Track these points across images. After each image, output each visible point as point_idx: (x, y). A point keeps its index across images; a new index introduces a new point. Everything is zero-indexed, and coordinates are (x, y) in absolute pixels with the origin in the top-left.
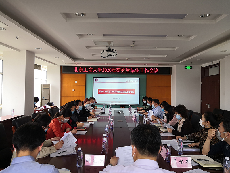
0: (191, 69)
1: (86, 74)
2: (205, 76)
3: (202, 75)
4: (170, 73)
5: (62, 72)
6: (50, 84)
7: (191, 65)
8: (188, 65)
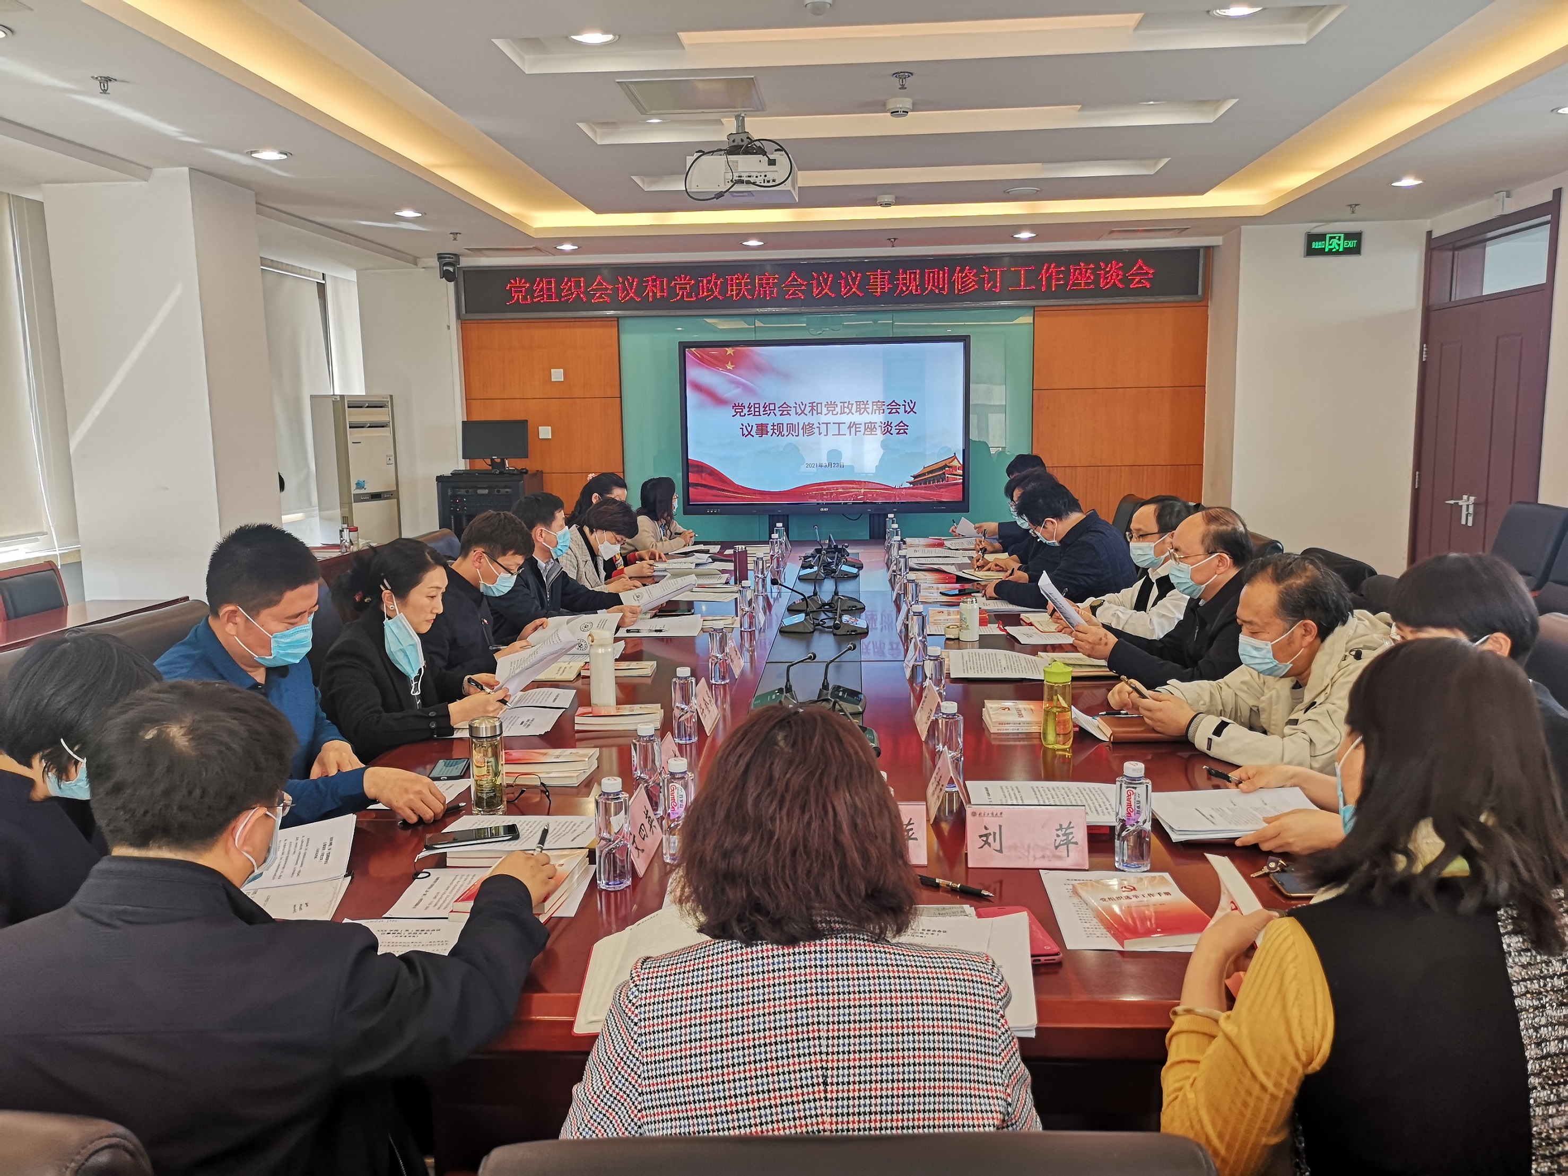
0: (1356, 251)
1: (621, 321)
2: (1453, 299)
3: (1433, 292)
4: (1200, 293)
5: (464, 312)
6: (391, 396)
7: (1353, 227)
8: (1332, 224)
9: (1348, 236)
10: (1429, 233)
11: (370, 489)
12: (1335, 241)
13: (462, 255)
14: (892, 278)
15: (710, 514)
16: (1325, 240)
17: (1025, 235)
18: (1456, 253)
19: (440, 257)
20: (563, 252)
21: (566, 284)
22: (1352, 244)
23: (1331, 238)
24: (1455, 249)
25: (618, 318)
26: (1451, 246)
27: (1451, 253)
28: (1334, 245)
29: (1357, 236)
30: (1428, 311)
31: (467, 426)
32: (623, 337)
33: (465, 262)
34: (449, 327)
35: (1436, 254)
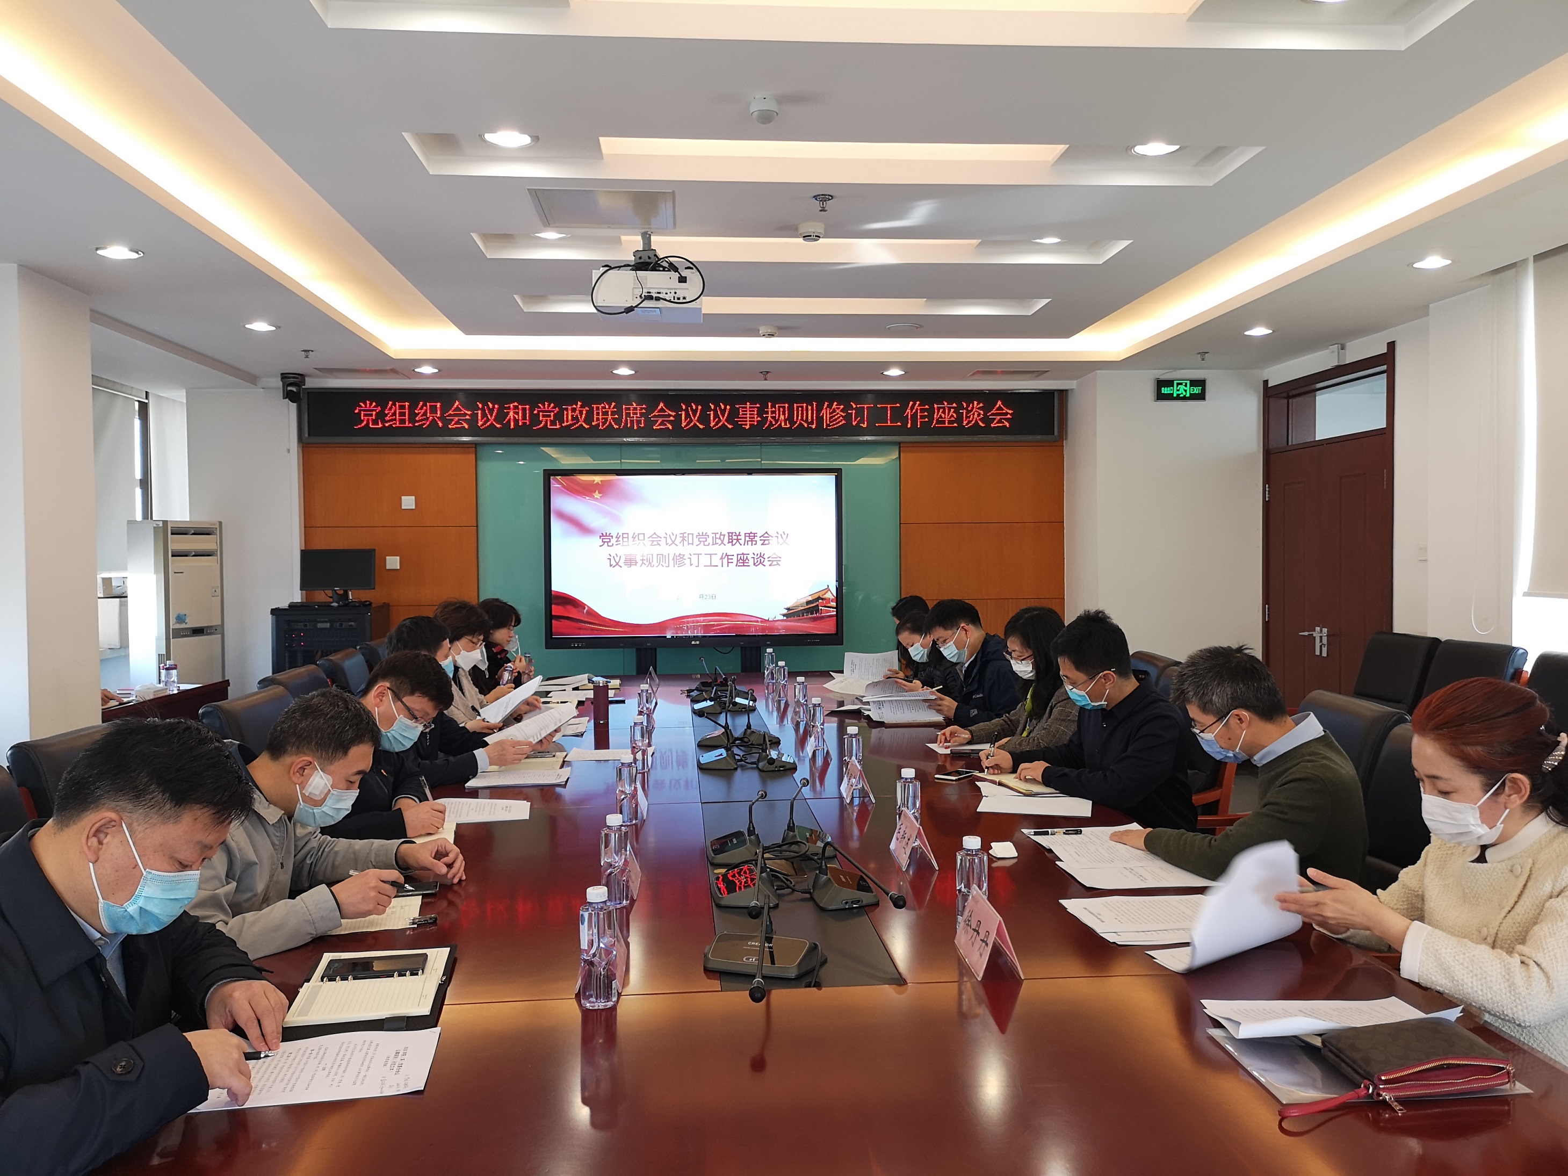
0: (1201, 397)
1: (478, 448)
2: (1290, 444)
3: (1271, 437)
4: (1056, 433)
5: (306, 435)
6: (220, 523)
7: (1197, 374)
8: (1178, 371)
9: (1194, 383)
10: (1266, 382)
11: (191, 623)
12: (1182, 387)
13: (309, 376)
14: (761, 412)
15: (575, 647)
16: (1173, 386)
17: (895, 372)
18: (1290, 400)
19: (284, 376)
20: (421, 376)
21: (421, 409)
22: (1197, 390)
23: (1178, 384)
24: (1288, 397)
25: (476, 445)
26: (1285, 395)
27: (1286, 401)
28: (1182, 390)
29: (1201, 383)
30: (1268, 454)
31: (306, 555)
32: (480, 464)
33: (310, 383)
34: (289, 451)
35: (1272, 401)
